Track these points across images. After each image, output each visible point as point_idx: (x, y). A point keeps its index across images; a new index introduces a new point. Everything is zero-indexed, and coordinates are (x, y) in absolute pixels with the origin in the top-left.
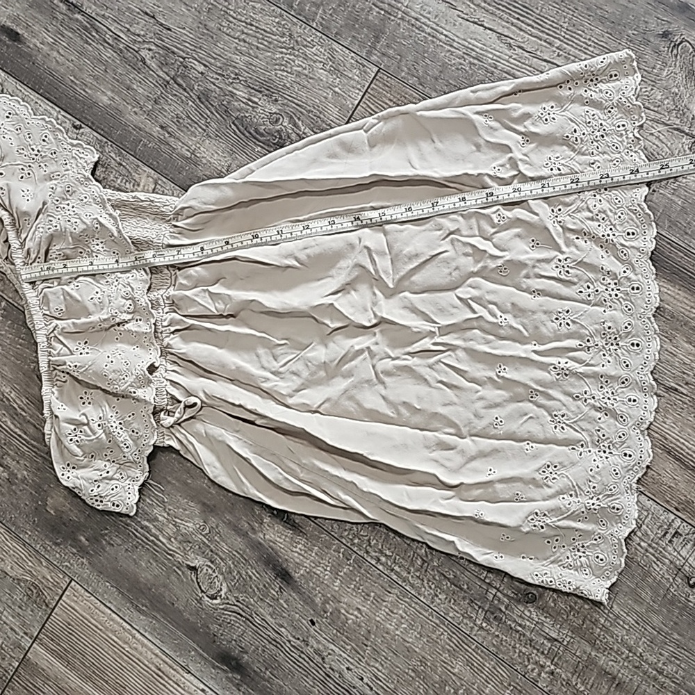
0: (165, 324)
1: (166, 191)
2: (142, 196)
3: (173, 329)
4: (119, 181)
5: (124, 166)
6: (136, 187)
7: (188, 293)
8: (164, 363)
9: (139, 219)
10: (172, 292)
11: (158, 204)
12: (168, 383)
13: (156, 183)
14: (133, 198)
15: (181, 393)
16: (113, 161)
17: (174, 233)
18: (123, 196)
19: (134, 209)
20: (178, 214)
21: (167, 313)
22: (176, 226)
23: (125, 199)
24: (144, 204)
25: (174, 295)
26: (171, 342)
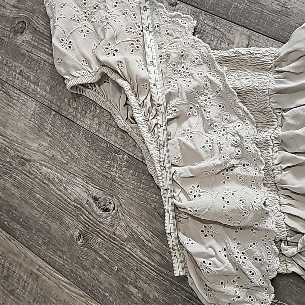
0: (276, 162)
1: (260, 44)
2: (242, 50)
3: (284, 166)
4: (215, 43)
5: (218, 29)
6: (230, 45)
9: (240, 71)
10: (280, 132)
11: (258, 55)
12: (286, 216)
13: (249, 38)
14: (234, 53)
15: (301, 226)
16: (208, 27)
17: (279, 78)
21: (276, 152)
23: (227, 55)
24: (245, 57)
26: (284, 178)
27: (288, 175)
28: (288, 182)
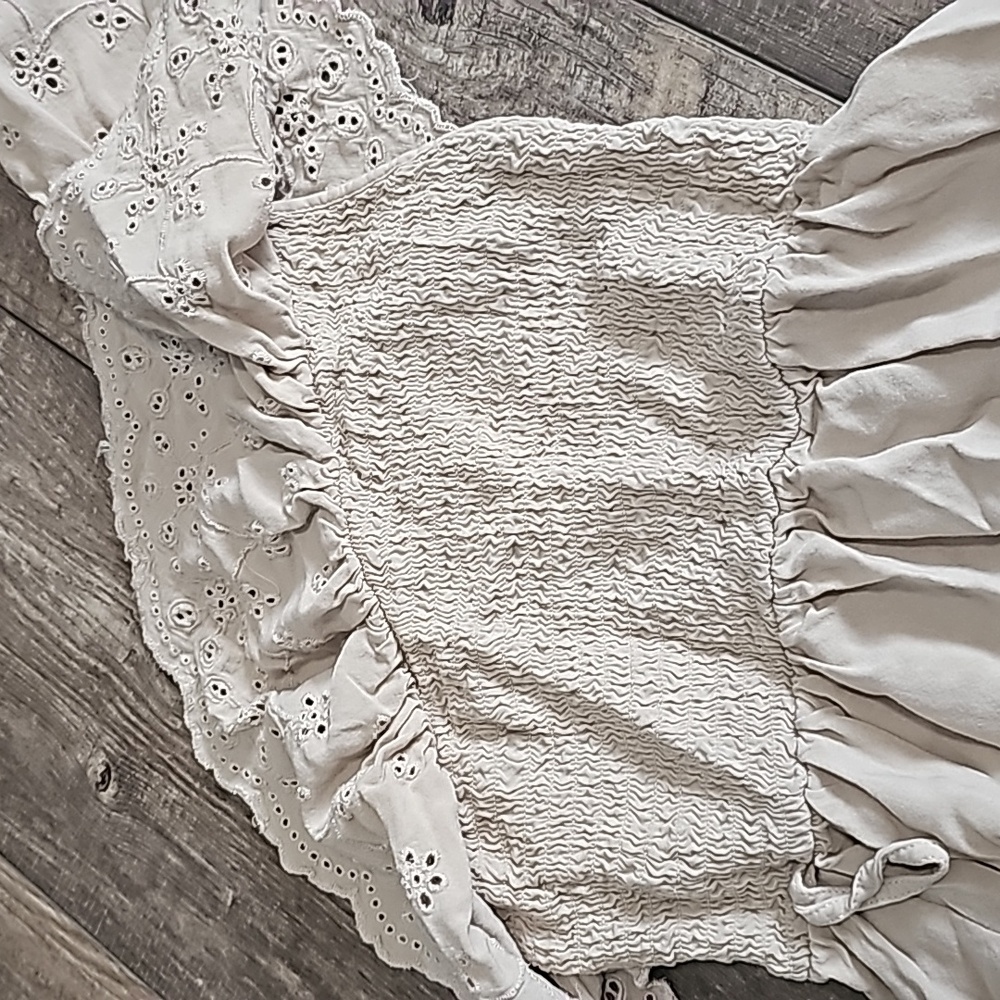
0: (785, 571)
1: (749, 100)
2: (678, 128)
3: (813, 589)
4: (581, 85)
5: (593, 33)
6: (638, 99)
7: (870, 464)
8: (788, 703)
9: (667, 210)
11: (736, 152)
12: (814, 780)
13: (710, 74)
14: (647, 139)
16: (556, 21)
17: (805, 249)
18: (611, 136)
19: (649, 178)
20: (820, 179)
21: (788, 532)
22: (807, 224)
23: (618, 143)
24: (687, 157)
25: (816, 475)
26: (813, 636)
27: (827, 623)
28: (825, 649)
